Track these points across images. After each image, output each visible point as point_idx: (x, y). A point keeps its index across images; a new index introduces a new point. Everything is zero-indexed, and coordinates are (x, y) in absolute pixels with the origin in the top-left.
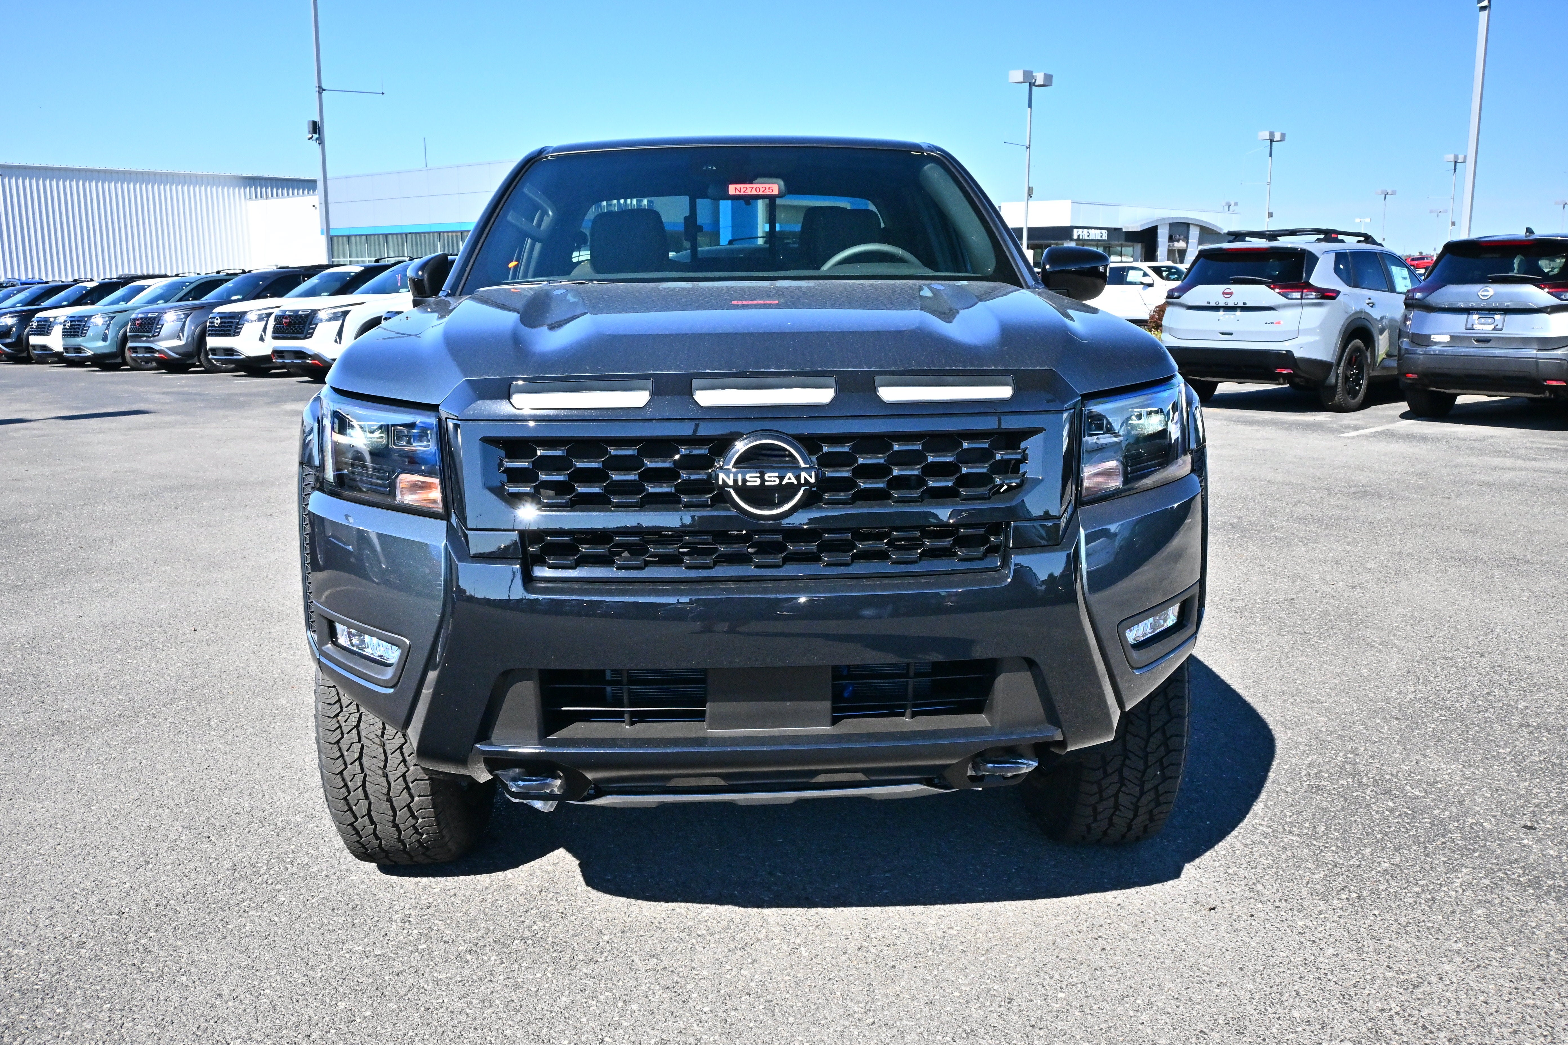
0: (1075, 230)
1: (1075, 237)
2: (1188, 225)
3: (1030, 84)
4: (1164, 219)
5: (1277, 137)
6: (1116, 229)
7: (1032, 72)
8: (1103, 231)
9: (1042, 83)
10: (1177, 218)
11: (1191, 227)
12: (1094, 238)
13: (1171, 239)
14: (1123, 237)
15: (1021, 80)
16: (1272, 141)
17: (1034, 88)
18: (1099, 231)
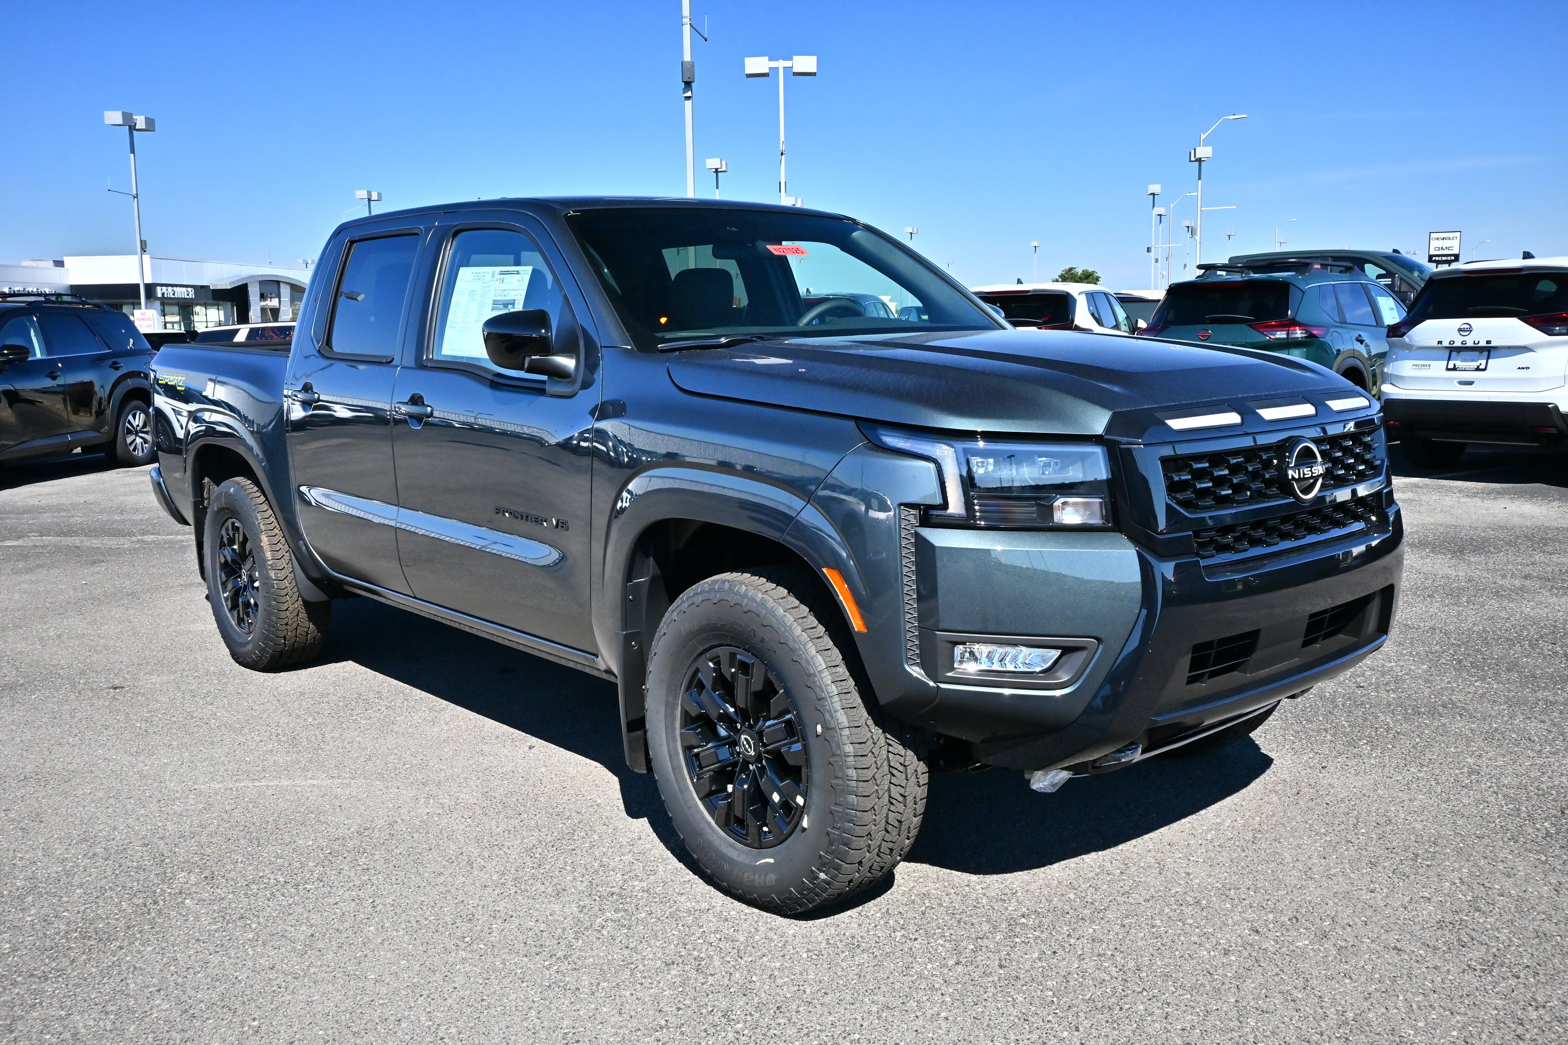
0: (159, 288)
1: (160, 295)
2: (278, 282)
3: (130, 127)
4: (254, 277)
5: (374, 196)
6: (202, 287)
7: (132, 114)
8: (189, 289)
9: (144, 127)
10: (266, 275)
11: (282, 286)
12: (180, 296)
13: (263, 297)
14: (210, 295)
15: (121, 123)
16: (369, 200)
17: (135, 132)
18: (184, 289)
